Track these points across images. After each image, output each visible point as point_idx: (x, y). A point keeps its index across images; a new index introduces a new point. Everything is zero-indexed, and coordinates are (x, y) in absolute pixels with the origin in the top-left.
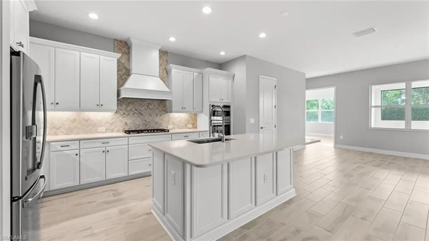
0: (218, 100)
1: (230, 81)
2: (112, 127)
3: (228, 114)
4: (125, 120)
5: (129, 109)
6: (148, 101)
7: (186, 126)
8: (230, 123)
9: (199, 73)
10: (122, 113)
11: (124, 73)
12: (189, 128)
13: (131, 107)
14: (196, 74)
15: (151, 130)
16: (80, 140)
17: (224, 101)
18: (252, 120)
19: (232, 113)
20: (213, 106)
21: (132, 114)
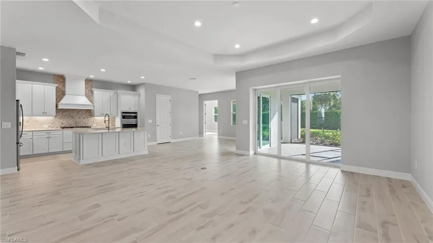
0: (128, 109)
1: (137, 98)
2: (53, 125)
3: (136, 117)
4: (62, 121)
5: (64, 114)
8: (137, 122)
9: (115, 93)
10: (59, 117)
11: (61, 94)
13: (66, 114)
14: (112, 94)
16: (33, 131)
17: (132, 109)
18: (150, 121)
19: (138, 117)
20: (123, 113)
21: (66, 117)
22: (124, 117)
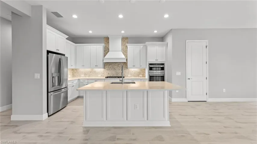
0: (155, 61)
1: (164, 48)
2: (104, 75)
3: (163, 69)
4: (108, 72)
5: (110, 67)
6: (118, 63)
7: (138, 76)
8: (164, 74)
9: (144, 46)
10: (107, 69)
12: (140, 77)
13: (111, 66)
14: (141, 47)
15: (114, 77)
17: (158, 61)
18: (179, 73)
19: (166, 68)
20: (150, 64)
21: (111, 69)
22: (151, 69)
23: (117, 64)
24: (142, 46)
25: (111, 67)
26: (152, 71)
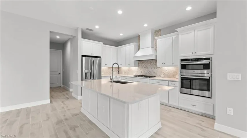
0: (190, 54)
2: (138, 73)
12: (177, 78)
20: (182, 60)
23: (149, 62)
24: (175, 36)
25: (143, 65)
26: (184, 71)
